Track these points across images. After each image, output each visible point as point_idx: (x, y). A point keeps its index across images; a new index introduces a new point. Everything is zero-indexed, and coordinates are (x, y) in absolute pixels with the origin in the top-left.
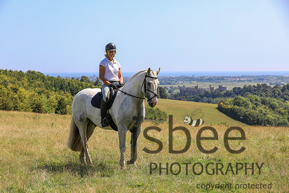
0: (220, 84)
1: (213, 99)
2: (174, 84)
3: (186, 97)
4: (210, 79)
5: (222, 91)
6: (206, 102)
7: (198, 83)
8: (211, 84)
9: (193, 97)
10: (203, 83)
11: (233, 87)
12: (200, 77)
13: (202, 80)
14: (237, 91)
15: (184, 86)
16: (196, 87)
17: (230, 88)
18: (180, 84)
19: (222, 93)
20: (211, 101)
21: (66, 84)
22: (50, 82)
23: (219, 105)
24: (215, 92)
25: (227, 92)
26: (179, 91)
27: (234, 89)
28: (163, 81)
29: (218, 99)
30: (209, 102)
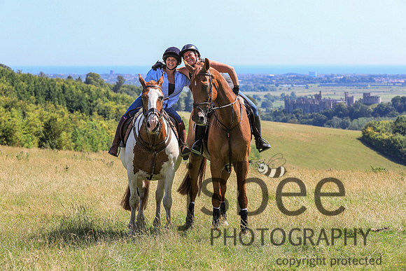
0: (366, 91)
1: (352, 120)
2: (273, 90)
3: (297, 116)
4: (345, 81)
5: (369, 105)
6: (337, 127)
7: (322, 88)
8: (348, 90)
10: (331, 88)
11: (393, 96)
12: (326, 76)
13: (330, 81)
14: (400, 104)
16: (318, 97)
17: (385, 98)
18: (286, 90)
19: (370, 108)
20: (348, 124)
22: (25, 85)
23: (364, 133)
24: (356, 106)
25: (381, 105)
26: (282, 103)
27: (394, 100)
29: (363, 121)
30: (344, 126)
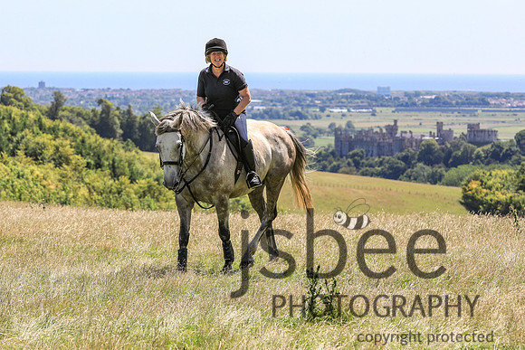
0: (473, 120)
2: (316, 118)
4: (439, 103)
5: (479, 144)
8: (443, 118)
9: (381, 163)
10: (415, 115)
11: (518, 130)
12: (406, 94)
13: (414, 104)
15: (349, 125)
16: (392, 129)
17: (507, 133)
18: (338, 117)
19: (480, 149)
20: (441, 176)
23: (465, 192)
24: (457, 147)
25: (498, 146)
26: (331, 140)
27: (520, 137)
28: (279, 107)
30: (435, 179)
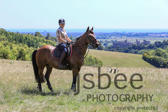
0: (145, 39)
2: (108, 39)
3: (118, 49)
4: (137, 35)
6: (133, 53)
7: (127, 38)
8: (138, 39)
10: (131, 38)
11: (155, 41)
12: (129, 33)
14: (158, 44)
15: (116, 40)
16: (126, 41)
17: (152, 42)
19: (146, 46)
20: (137, 52)
21: (24, 38)
23: (143, 56)
25: (151, 45)
26: (112, 44)
27: (156, 43)
